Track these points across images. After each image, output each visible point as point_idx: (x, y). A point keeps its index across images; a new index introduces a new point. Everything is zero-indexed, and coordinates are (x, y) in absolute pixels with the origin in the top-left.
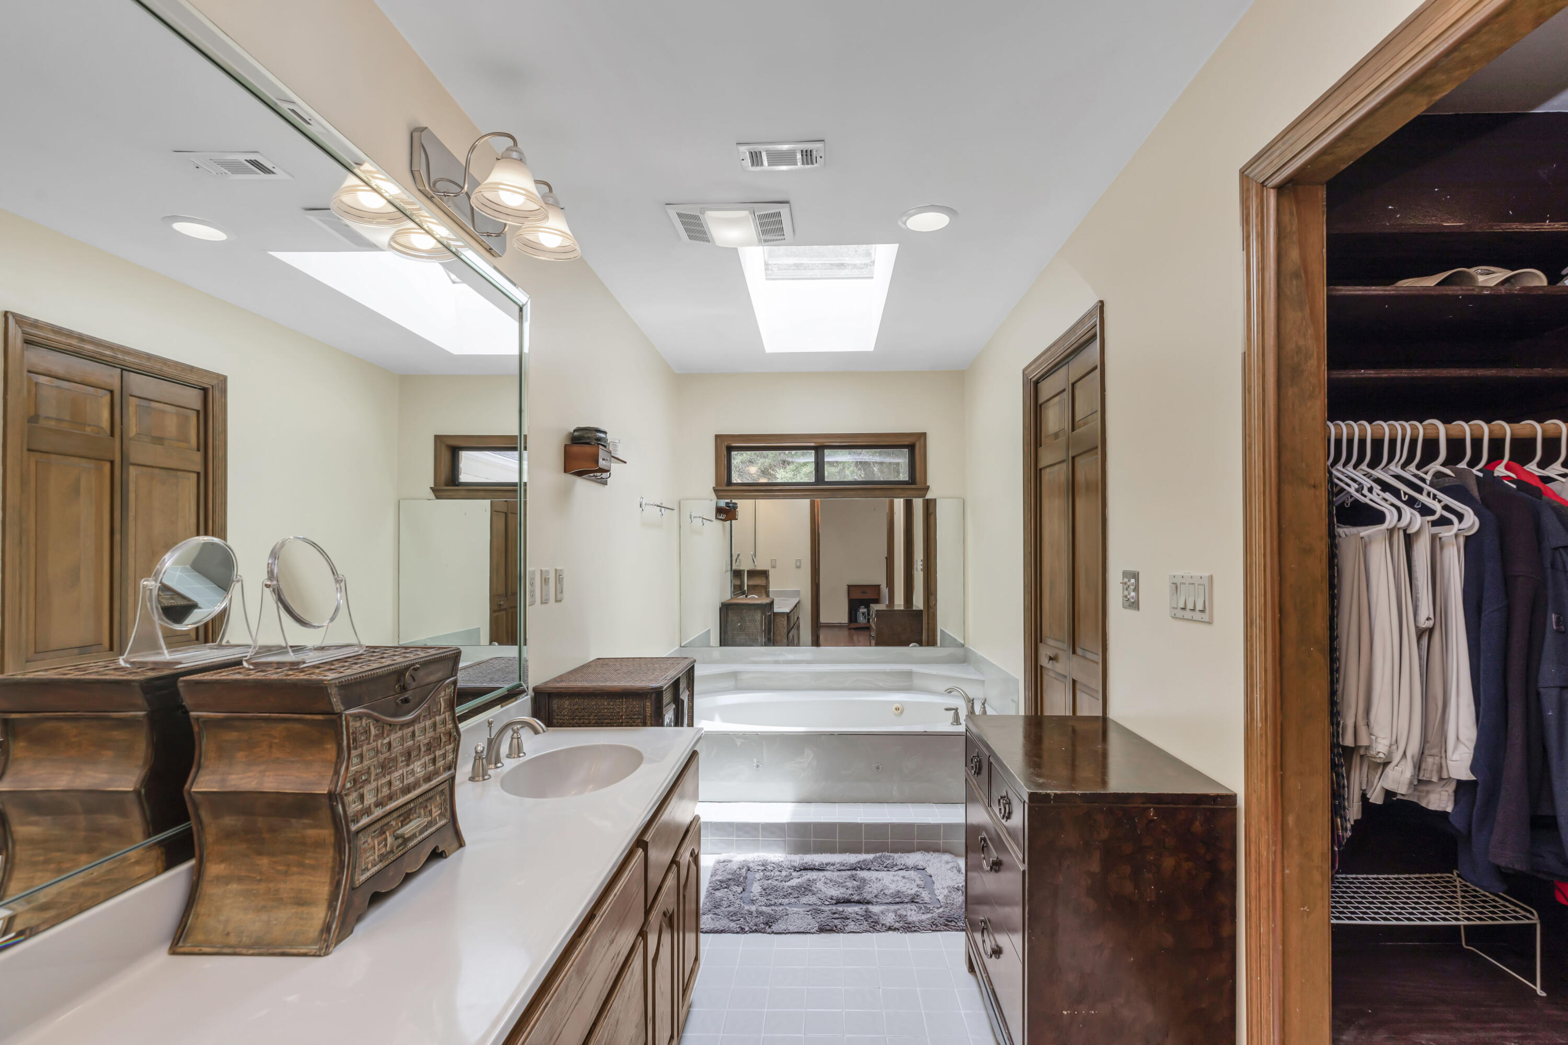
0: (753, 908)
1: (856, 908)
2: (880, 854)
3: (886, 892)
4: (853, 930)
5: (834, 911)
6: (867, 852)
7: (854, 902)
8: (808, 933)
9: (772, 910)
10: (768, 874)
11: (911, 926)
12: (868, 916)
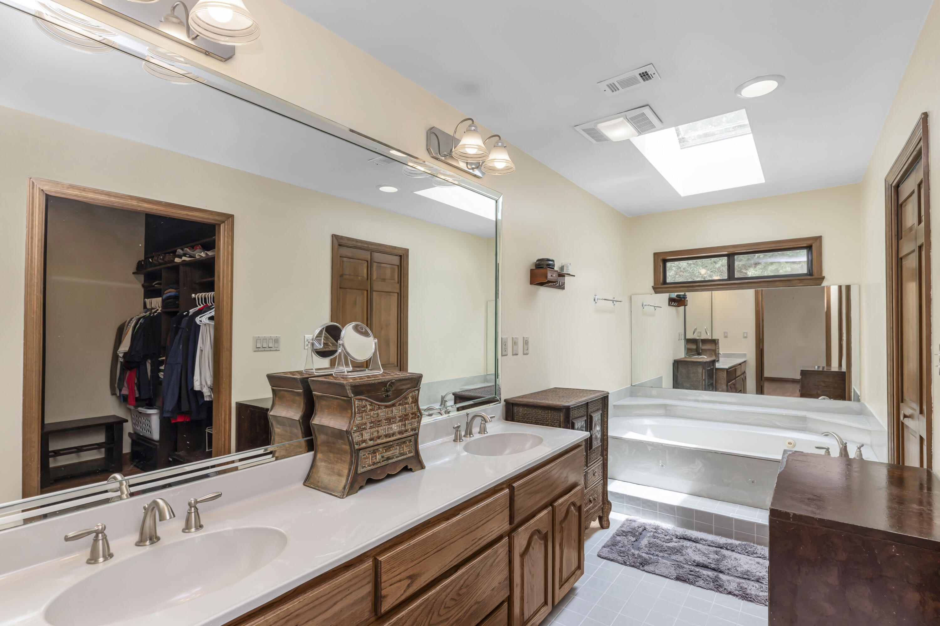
0: (636, 552)
1: (710, 573)
2: (746, 543)
3: (738, 569)
4: (701, 586)
5: (692, 570)
6: (737, 539)
7: (710, 568)
8: (667, 577)
9: (649, 557)
10: (656, 535)
11: (747, 596)
12: (715, 580)
